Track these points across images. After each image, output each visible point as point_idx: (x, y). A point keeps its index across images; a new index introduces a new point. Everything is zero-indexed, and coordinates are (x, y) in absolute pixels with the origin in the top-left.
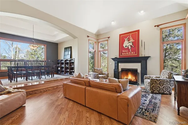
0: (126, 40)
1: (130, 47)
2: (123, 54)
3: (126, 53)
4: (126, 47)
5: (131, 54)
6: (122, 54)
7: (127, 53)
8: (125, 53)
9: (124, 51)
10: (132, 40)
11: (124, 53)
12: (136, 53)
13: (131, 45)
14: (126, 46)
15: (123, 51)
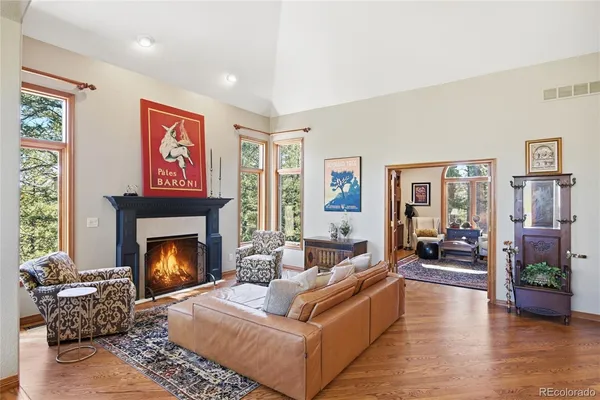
0: (168, 134)
1: (182, 164)
2: (160, 181)
3: (171, 179)
4: (170, 160)
5: (186, 187)
6: (155, 183)
7: (174, 182)
8: (167, 182)
9: (163, 174)
10: (186, 141)
11: (164, 178)
12: (199, 187)
13: (186, 155)
14: (169, 156)
15: (160, 170)
